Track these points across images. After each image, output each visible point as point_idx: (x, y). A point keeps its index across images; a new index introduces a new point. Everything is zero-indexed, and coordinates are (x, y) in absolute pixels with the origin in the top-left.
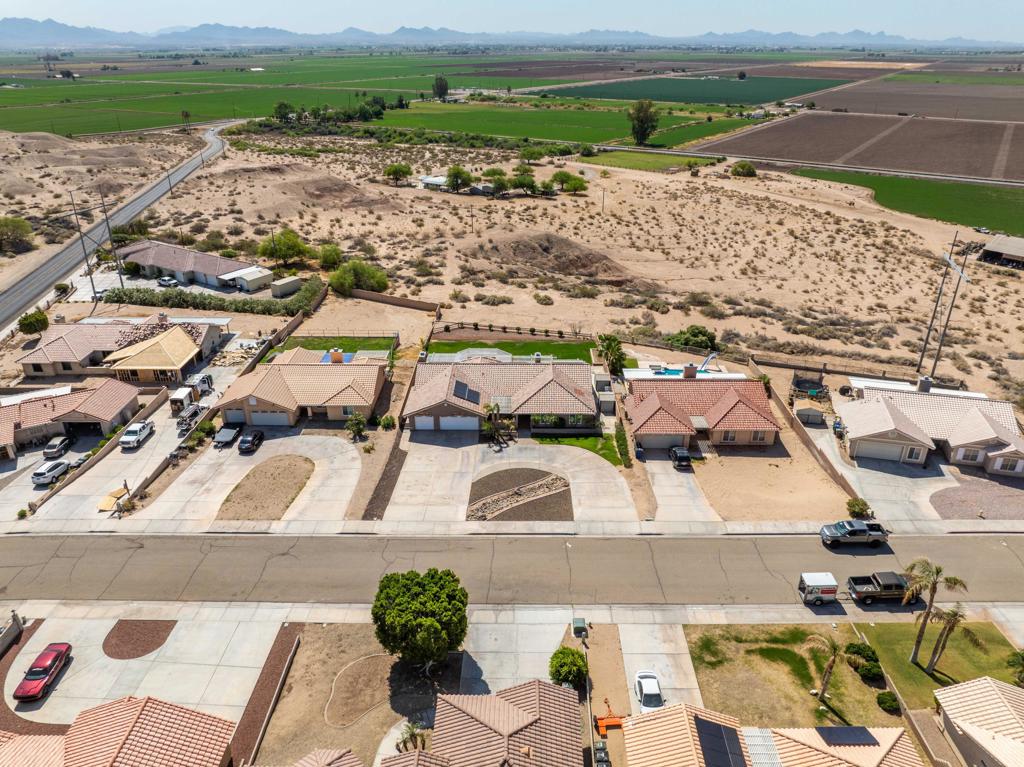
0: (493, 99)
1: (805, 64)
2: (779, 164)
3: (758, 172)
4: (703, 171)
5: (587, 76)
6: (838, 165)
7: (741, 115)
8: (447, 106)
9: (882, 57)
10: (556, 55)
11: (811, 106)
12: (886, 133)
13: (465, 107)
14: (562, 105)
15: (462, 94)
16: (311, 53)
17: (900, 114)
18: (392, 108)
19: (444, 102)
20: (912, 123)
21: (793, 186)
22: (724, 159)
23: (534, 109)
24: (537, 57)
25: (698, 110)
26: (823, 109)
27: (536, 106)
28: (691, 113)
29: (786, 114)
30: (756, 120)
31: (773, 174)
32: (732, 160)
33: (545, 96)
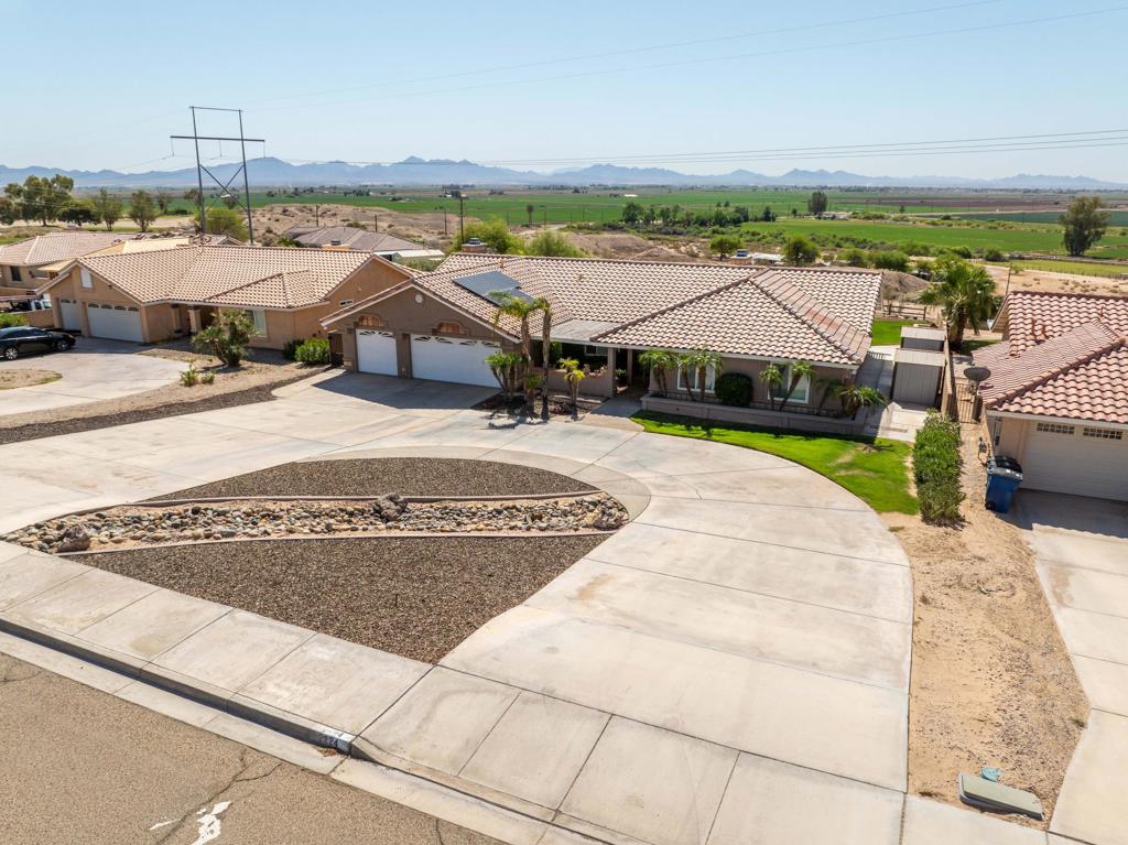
0: (881, 217)
8: (822, 222)
13: (845, 222)
15: (843, 215)
16: (692, 188)
18: (756, 220)
19: (820, 218)
23: (930, 227)
24: (948, 194)
27: (934, 224)
33: (947, 218)
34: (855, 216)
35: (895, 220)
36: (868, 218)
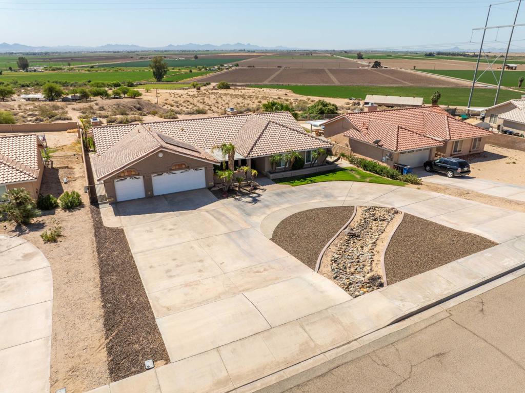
0: (60, 69)
1: (223, 54)
2: (238, 84)
3: (231, 87)
4: (202, 88)
5: (114, 60)
6: (266, 83)
7: (206, 69)
8: (29, 73)
9: (254, 52)
10: (92, 55)
11: (237, 65)
12: (277, 73)
13: (42, 73)
14: (105, 70)
15: (39, 69)
17: (278, 67)
20: (285, 69)
21: (253, 91)
22: (210, 84)
23: (87, 72)
25: (182, 69)
26: (242, 67)
27: (89, 71)
28: (179, 70)
29: (227, 69)
30: (215, 71)
31: (239, 88)
32: (213, 84)
33: (92, 67)
34: (46, 69)
35: (68, 70)
36: (54, 70)
